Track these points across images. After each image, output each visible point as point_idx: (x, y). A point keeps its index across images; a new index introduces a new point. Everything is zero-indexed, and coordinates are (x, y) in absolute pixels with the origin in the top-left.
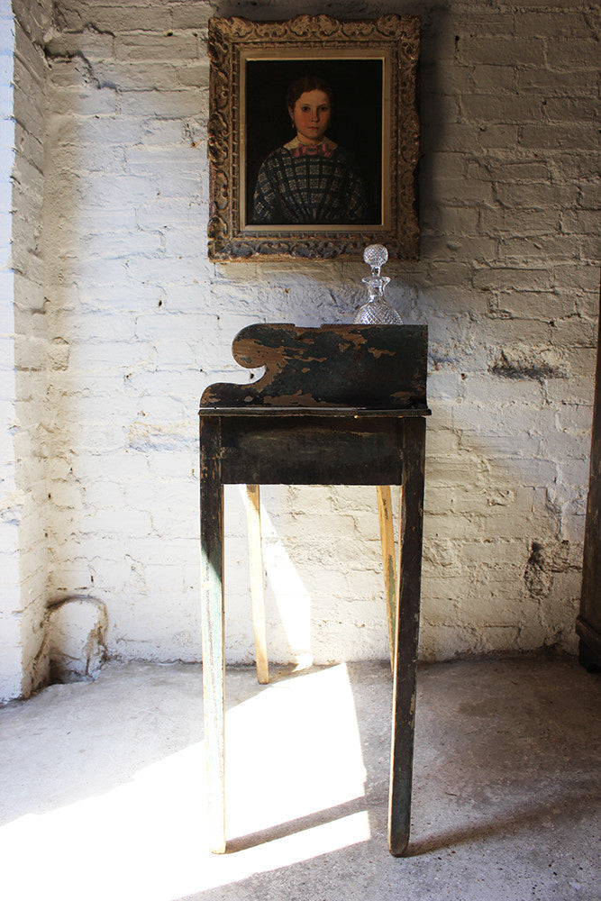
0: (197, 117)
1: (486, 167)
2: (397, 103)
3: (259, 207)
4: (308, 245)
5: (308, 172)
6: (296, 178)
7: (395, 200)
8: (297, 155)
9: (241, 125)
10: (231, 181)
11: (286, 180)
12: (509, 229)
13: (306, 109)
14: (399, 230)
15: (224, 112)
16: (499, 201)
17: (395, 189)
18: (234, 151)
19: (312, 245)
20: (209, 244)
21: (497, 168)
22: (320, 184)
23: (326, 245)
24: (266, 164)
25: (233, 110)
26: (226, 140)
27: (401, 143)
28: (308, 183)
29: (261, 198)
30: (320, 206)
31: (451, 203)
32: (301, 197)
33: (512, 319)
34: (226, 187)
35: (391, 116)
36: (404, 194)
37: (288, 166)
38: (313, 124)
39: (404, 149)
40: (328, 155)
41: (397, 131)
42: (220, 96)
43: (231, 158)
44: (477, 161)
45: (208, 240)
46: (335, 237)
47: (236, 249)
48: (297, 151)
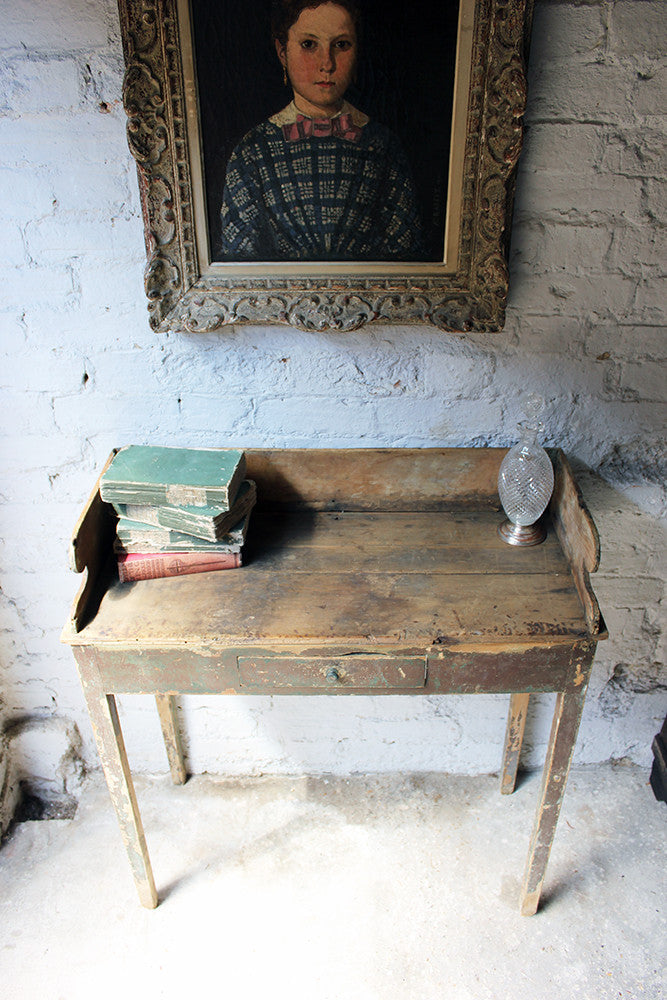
0: (105, 51)
1: (637, 149)
2: (485, 38)
3: (230, 231)
4: (317, 300)
5: (314, 167)
6: (293, 179)
7: (468, 224)
8: (295, 136)
9: (187, 82)
10: (177, 191)
11: (276, 184)
12: (658, 262)
13: (309, 44)
14: (473, 275)
15: (152, 56)
16: (650, 215)
17: (469, 203)
18: (177, 135)
19: (323, 301)
20: (150, 307)
21: (655, 152)
22: (337, 190)
23: (347, 301)
24: (238, 154)
25: (170, 53)
26: (162, 115)
27: (488, 119)
28: (316, 187)
29: (233, 216)
30: (338, 230)
31: (566, 218)
32: (304, 212)
33: (637, 401)
34: (169, 203)
35: (473, 64)
36: (485, 215)
37: (278, 159)
38: (324, 77)
39: (492, 131)
40: (351, 136)
41: (480, 98)
42: (140, 24)
43: (174, 147)
44: (621, 139)
45: (147, 301)
46: (363, 287)
47: (196, 309)
48: (295, 128)
